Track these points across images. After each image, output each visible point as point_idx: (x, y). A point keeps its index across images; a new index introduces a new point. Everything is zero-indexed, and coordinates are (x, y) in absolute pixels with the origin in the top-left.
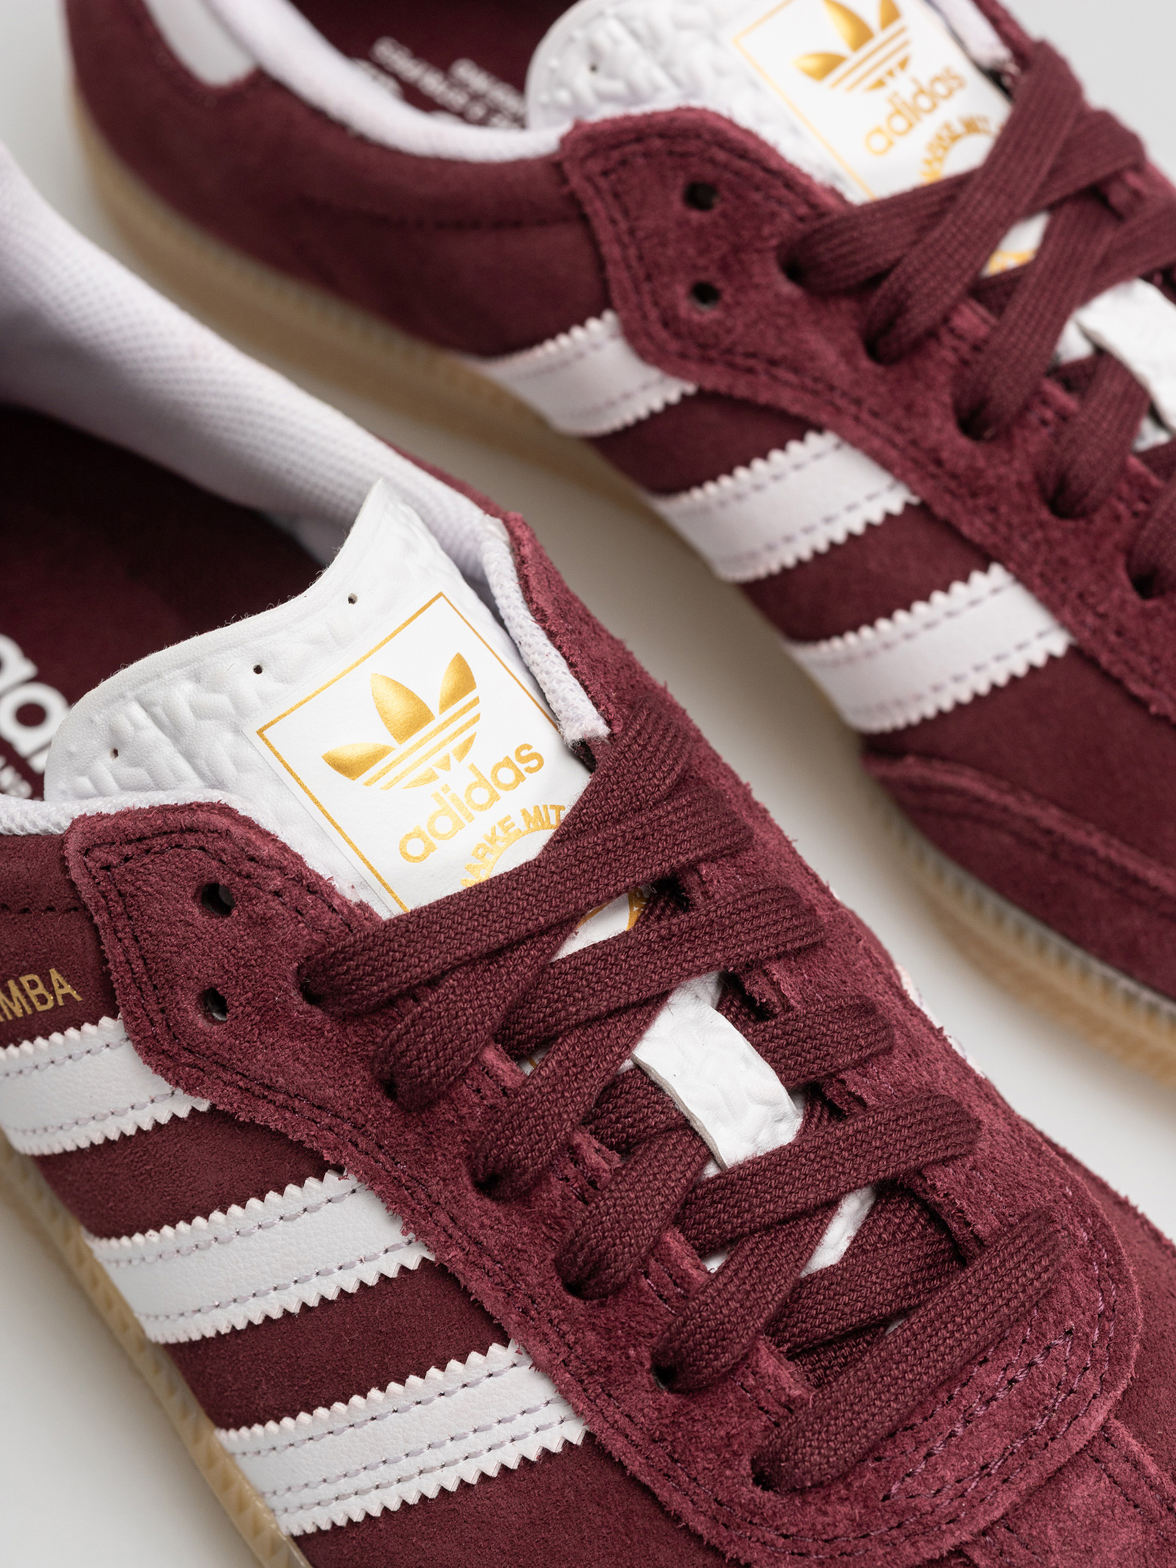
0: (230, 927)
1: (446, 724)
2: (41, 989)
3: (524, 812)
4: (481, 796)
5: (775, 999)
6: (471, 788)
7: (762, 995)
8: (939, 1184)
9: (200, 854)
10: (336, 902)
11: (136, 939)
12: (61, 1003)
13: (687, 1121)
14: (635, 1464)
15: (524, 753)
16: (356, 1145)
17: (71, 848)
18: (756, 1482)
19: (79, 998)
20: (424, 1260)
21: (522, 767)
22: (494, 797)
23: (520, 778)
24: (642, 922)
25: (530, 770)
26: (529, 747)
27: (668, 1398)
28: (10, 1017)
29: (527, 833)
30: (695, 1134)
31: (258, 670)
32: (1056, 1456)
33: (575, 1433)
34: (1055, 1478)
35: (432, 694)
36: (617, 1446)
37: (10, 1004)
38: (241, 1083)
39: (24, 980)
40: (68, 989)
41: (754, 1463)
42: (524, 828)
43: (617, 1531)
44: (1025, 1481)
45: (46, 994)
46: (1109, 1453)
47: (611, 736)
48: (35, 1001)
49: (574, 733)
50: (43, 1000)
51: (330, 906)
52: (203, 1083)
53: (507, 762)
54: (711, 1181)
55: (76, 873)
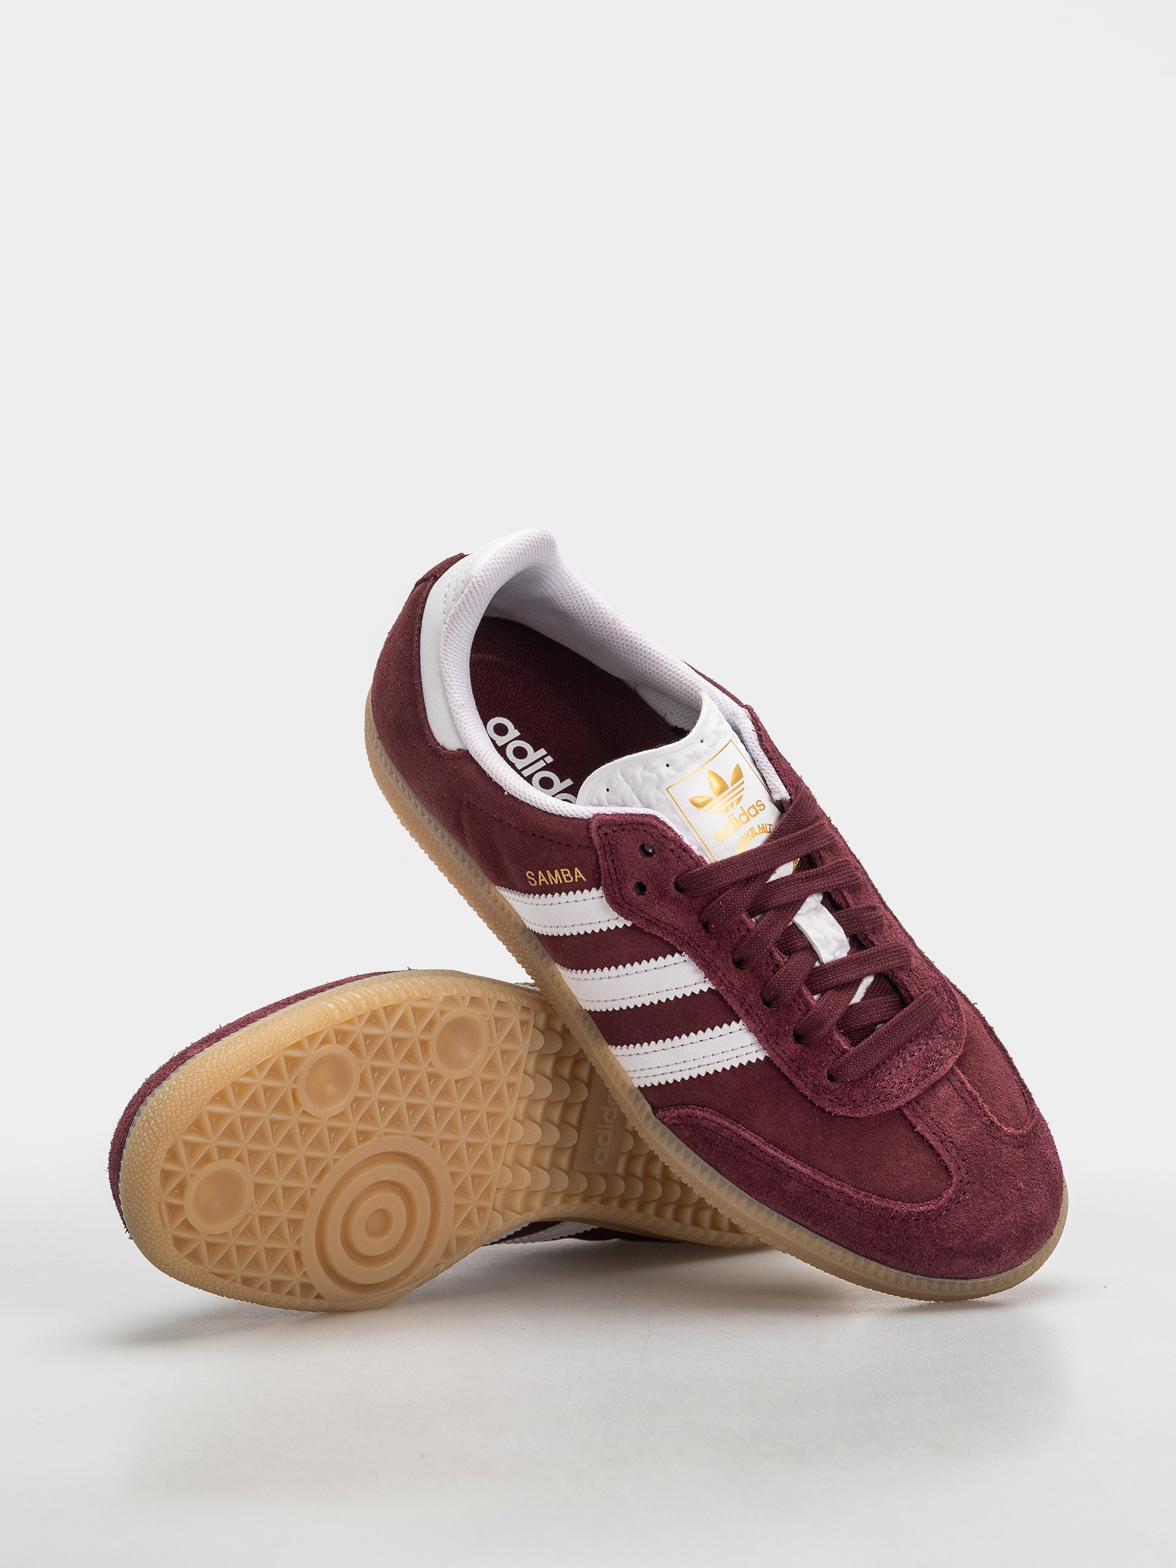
0: (652, 861)
1: (733, 790)
2: (569, 875)
3: (758, 826)
4: (744, 818)
5: (844, 903)
6: (741, 815)
7: (839, 901)
8: (898, 976)
9: (644, 833)
10: (693, 855)
11: (613, 861)
12: (576, 881)
13: (811, 945)
14: (785, 1070)
15: (759, 803)
16: (690, 945)
17: (593, 826)
18: (828, 1079)
19: (585, 880)
20: (709, 988)
21: (758, 809)
22: (749, 820)
23: (757, 813)
24: (797, 870)
25: (761, 810)
26: (761, 801)
27: (799, 1046)
28: (552, 883)
29: (759, 834)
30: (814, 950)
31: (668, 766)
32: (934, 1077)
33: (761, 1056)
34: (934, 1086)
35: (728, 778)
36: (778, 1062)
37: (554, 879)
38: (647, 918)
39: (562, 870)
40: (581, 875)
41: (828, 1071)
42: (758, 832)
43: (775, 1093)
44: (925, 1085)
45: (571, 877)
46: (954, 1078)
47: (791, 799)
48: (565, 878)
49: (777, 797)
50: (568, 878)
51: (691, 857)
52: (632, 916)
53: (753, 807)
54: (817, 968)
55: (594, 835)
